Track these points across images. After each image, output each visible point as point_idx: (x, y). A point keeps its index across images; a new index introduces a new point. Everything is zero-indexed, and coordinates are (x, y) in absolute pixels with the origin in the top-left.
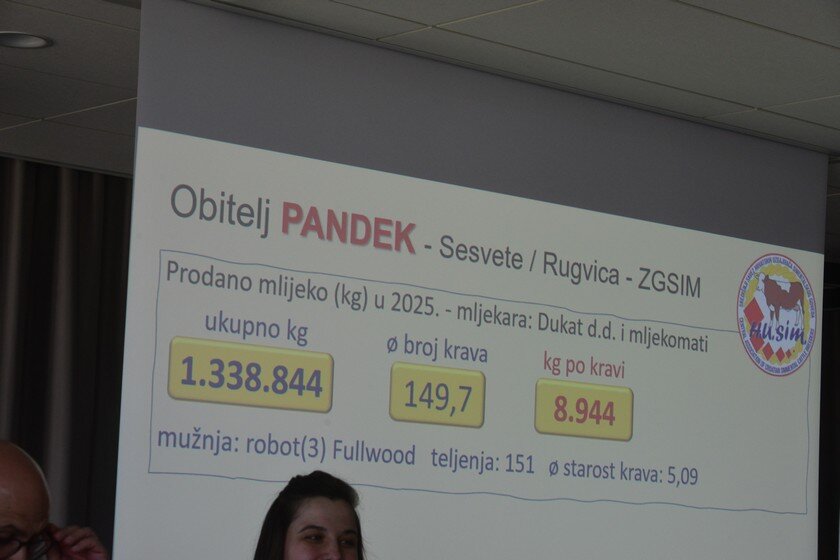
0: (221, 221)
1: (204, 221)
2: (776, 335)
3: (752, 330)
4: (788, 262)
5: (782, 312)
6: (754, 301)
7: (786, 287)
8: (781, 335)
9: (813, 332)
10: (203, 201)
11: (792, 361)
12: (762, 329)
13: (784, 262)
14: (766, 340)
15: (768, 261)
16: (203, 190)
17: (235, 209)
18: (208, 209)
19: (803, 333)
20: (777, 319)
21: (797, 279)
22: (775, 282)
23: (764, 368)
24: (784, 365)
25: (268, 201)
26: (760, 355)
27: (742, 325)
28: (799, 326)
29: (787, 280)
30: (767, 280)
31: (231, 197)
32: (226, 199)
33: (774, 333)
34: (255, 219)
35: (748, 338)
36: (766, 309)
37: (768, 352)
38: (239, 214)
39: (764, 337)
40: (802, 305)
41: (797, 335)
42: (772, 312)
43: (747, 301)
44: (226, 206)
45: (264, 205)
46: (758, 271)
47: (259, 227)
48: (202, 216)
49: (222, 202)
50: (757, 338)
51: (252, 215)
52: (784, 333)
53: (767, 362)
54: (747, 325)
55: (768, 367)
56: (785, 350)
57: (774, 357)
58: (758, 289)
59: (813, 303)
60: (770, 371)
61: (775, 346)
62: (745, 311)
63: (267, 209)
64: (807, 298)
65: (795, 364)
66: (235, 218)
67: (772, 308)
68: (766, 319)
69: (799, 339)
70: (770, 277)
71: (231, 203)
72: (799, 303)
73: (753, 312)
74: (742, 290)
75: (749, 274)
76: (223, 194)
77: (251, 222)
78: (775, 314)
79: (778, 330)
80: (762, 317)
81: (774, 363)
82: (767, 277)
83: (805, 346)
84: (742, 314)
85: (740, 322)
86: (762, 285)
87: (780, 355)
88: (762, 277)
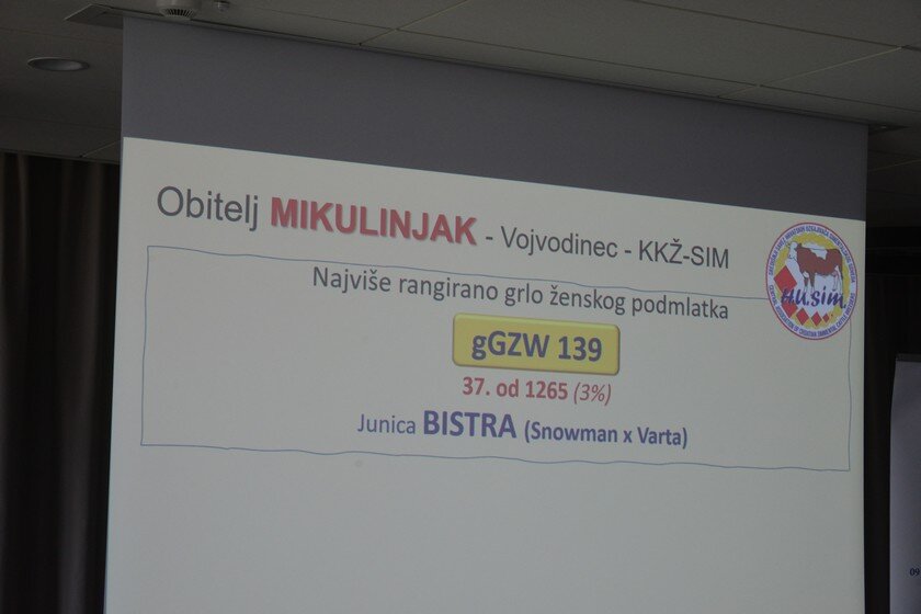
0: (209, 217)
1: (191, 218)
2: (811, 300)
3: (782, 298)
4: (823, 230)
5: (818, 278)
6: (785, 269)
7: (822, 254)
8: (818, 301)
9: (854, 297)
10: (190, 201)
11: (830, 325)
12: (795, 295)
13: (819, 230)
14: (800, 306)
15: (799, 231)
16: (189, 191)
17: (222, 206)
18: (195, 208)
19: (842, 298)
20: (812, 285)
21: (835, 246)
22: (809, 250)
23: (798, 332)
24: (821, 329)
25: (256, 198)
26: (794, 320)
27: (773, 293)
28: (837, 291)
29: (823, 248)
30: (799, 248)
31: (218, 195)
32: (213, 197)
33: (808, 298)
34: (243, 214)
35: (779, 304)
36: (799, 276)
37: (803, 317)
38: (227, 210)
39: (798, 302)
40: (841, 271)
41: (836, 300)
42: (806, 280)
43: (777, 270)
44: (214, 205)
45: (252, 201)
46: (790, 239)
47: (247, 221)
48: (189, 213)
49: (210, 201)
50: (789, 304)
51: (240, 210)
52: (820, 298)
53: (803, 327)
54: (778, 293)
55: (803, 331)
56: (822, 315)
57: (810, 322)
58: (789, 257)
59: (853, 270)
60: (806, 335)
61: (811, 311)
62: (776, 279)
63: (256, 205)
64: (846, 264)
65: (834, 328)
66: (222, 214)
67: (806, 275)
68: (800, 285)
69: (838, 303)
70: (803, 246)
71: (218, 201)
72: (837, 268)
73: (785, 280)
74: (772, 259)
75: (779, 244)
76: (210, 193)
77: (240, 217)
78: (810, 281)
79: (813, 296)
80: (795, 283)
81: (810, 327)
82: (800, 246)
83: (844, 310)
84: (771, 281)
85: (769, 290)
86: (794, 254)
87: (816, 319)
88: (794, 245)
